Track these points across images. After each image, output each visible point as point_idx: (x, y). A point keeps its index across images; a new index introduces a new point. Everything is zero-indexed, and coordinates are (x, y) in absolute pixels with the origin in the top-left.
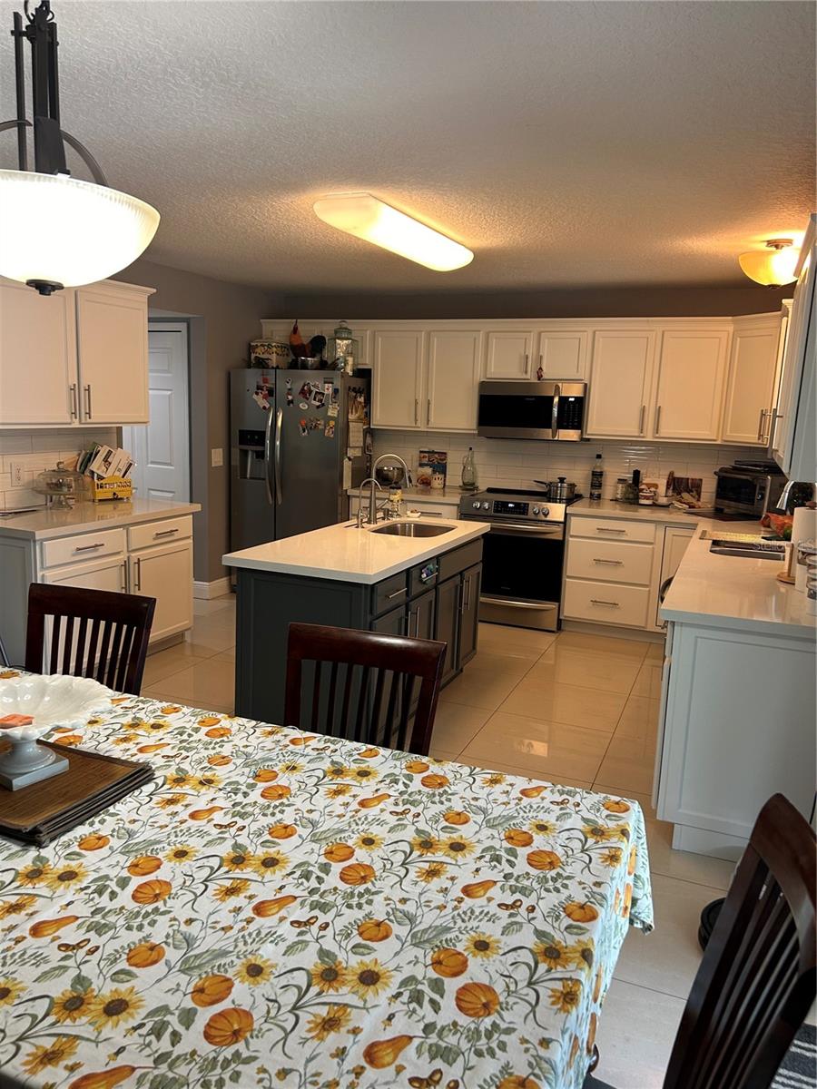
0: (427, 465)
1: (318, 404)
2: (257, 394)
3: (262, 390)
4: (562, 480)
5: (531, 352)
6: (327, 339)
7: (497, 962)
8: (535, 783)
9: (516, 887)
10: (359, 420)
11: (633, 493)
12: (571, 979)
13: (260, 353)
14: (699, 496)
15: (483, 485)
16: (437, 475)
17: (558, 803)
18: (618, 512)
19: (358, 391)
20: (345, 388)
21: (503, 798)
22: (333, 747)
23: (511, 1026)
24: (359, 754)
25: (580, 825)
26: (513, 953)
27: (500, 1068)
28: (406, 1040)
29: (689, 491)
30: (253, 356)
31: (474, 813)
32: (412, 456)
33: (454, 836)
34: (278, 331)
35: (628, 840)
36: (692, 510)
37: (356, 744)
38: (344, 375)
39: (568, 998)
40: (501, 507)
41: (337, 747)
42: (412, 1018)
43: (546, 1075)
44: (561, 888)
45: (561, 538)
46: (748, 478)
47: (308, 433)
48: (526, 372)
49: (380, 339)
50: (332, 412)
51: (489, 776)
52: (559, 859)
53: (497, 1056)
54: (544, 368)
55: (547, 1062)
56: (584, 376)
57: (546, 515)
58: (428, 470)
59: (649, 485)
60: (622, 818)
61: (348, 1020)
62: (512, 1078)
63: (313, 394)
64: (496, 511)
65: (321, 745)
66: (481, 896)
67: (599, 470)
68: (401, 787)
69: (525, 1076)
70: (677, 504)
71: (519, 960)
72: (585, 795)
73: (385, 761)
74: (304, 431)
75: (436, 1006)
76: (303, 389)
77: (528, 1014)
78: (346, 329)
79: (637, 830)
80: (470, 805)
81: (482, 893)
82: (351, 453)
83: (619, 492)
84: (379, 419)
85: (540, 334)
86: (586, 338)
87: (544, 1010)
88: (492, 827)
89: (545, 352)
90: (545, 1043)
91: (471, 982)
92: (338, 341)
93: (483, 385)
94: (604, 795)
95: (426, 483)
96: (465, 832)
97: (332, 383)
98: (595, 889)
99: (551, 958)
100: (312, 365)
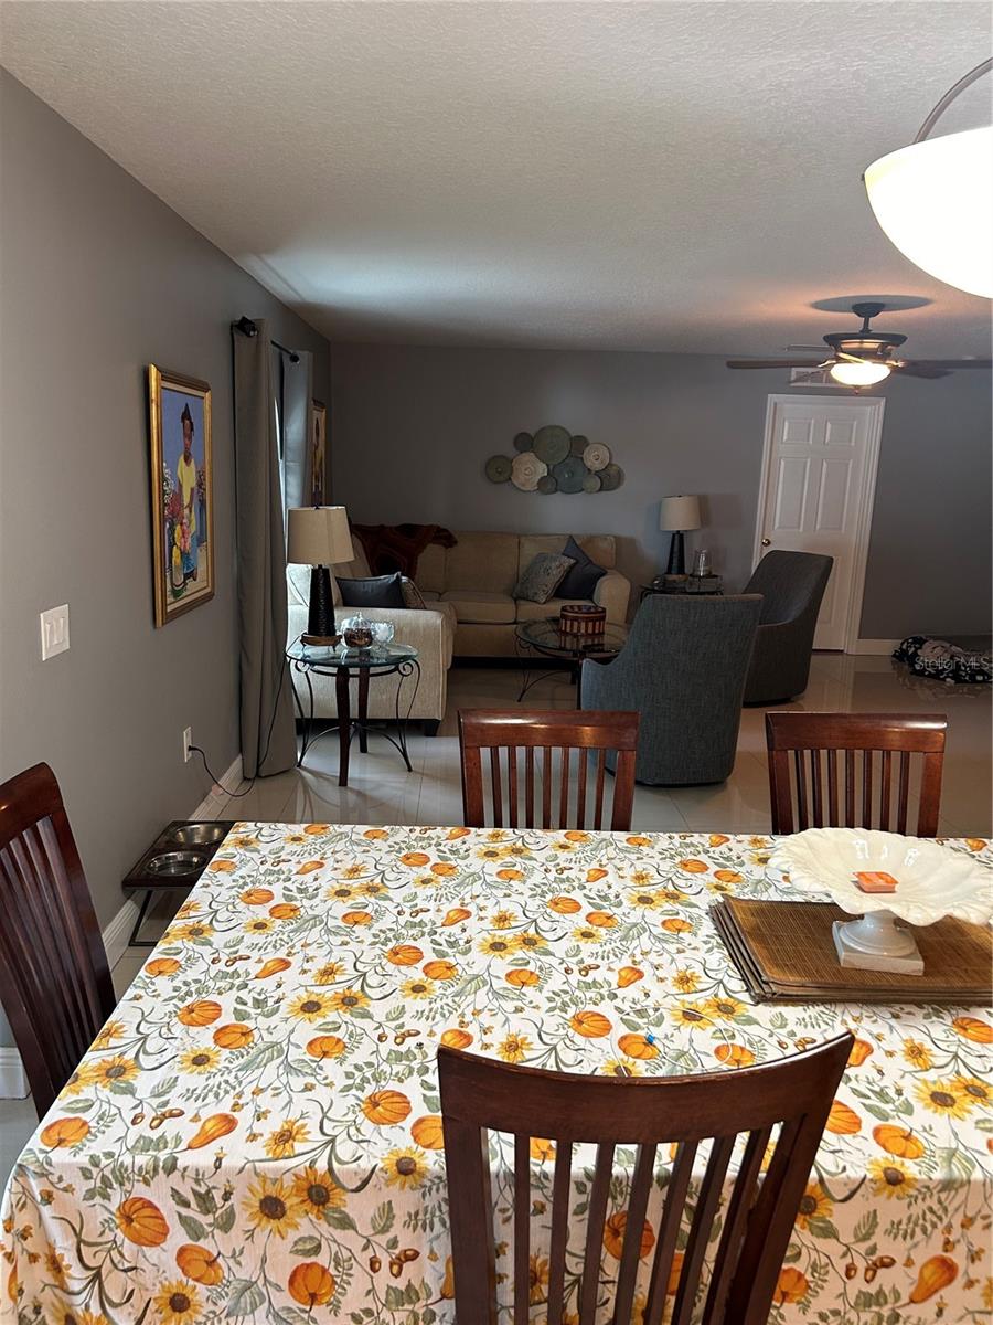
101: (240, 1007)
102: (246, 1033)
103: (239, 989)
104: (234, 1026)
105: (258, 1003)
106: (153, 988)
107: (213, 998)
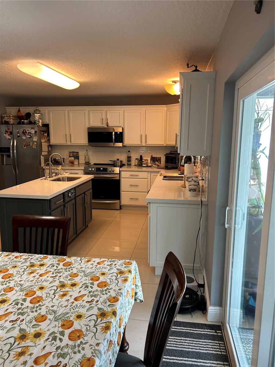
0: (72, 157)
1: (30, 137)
2: (6, 134)
3: (8, 132)
4: (118, 160)
5: (104, 117)
6: (31, 113)
7: (84, 321)
8: (102, 260)
9: (93, 295)
10: (46, 142)
11: (140, 163)
12: (108, 322)
13: (6, 119)
14: (161, 163)
15: (92, 163)
16: (76, 160)
17: (109, 265)
18: (136, 169)
19: (45, 132)
20: (39, 131)
21: (91, 266)
22: (31, 257)
23: (87, 341)
24: (40, 259)
25: (116, 271)
26: (90, 317)
27: (82, 356)
28: (49, 354)
29: (157, 161)
30: (3, 120)
31: (80, 273)
32: (67, 154)
33: (73, 281)
34: (13, 111)
35: (131, 274)
36: (159, 167)
37: (40, 255)
38: (39, 126)
39: (107, 328)
40: (98, 170)
41: (33, 257)
42: (52, 346)
43: (97, 355)
44: (108, 293)
45: (119, 179)
46: (174, 156)
47: (26, 147)
48: (103, 124)
49: (51, 113)
50: (35, 139)
51: (87, 260)
52: (108, 283)
53: (81, 353)
54: (109, 123)
55: (98, 351)
56: (122, 125)
57: (113, 171)
58: (73, 158)
59: (145, 160)
60: (129, 267)
61: (28, 351)
62: (86, 358)
63: (27, 133)
64: (97, 171)
65: (26, 258)
66: (80, 300)
67: (129, 156)
68: (55, 268)
69: (90, 357)
70: (154, 165)
71: (91, 319)
72: (118, 261)
73: (50, 260)
74: (25, 147)
75: (61, 340)
76: (23, 132)
77: (93, 336)
78: (38, 110)
79: (135, 270)
80: (79, 270)
81: (81, 299)
82: (43, 153)
83: (136, 163)
84: (53, 141)
85: (106, 111)
86: (122, 112)
87: (99, 334)
88: (86, 276)
89: (108, 117)
90: (98, 344)
91: (74, 329)
92: (36, 114)
93: (89, 128)
94: (124, 260)
95: (72, 163)
96: (77, 280)
97: (34, 129)
98: (119, 291)
99: (102, 316)
100: (26, 123)
101: (92, 286)
102: (92, 279)
103: (91, 291)
104: (94, 281)
105: (87, 287)
106: (116, 293)
107: (99, 289)
